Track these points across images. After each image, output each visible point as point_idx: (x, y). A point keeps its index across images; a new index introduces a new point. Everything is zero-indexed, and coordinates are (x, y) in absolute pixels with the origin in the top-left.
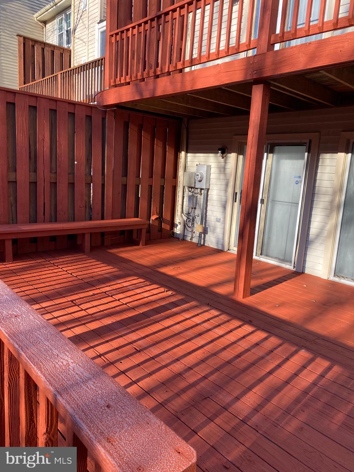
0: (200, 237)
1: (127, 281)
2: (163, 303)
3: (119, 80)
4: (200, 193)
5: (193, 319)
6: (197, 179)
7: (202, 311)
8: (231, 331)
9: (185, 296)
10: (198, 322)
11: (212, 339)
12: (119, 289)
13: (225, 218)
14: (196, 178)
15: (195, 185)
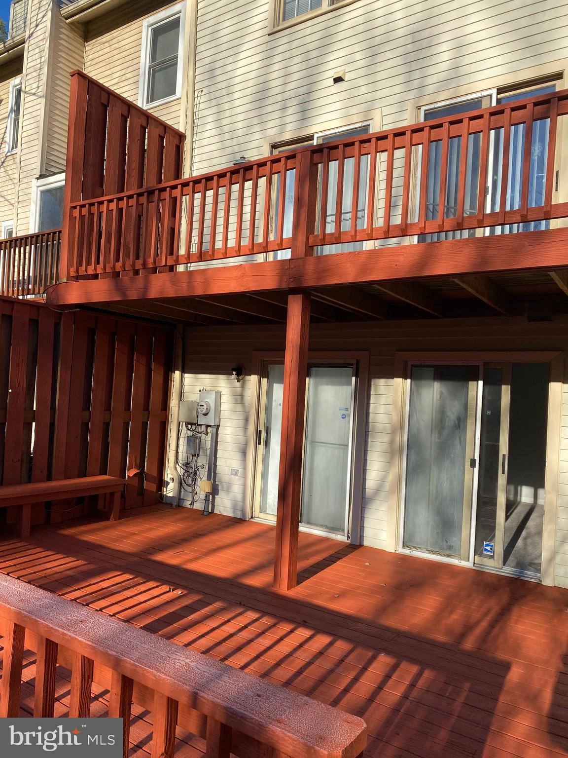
0: (207, 499)
1: (105, 580)
2: (172, 609)
3: (84, 270)
4: (205, 431)
5: (224, 628)
6: (202, 411)
7: (233, 615)
8: (281, 639)
9: (203, 595)
10: (232, 631)
11: (258, 653)
12: (96, 594)
13: (245, 469)
14: (199, 410)
15: (198, 421)
